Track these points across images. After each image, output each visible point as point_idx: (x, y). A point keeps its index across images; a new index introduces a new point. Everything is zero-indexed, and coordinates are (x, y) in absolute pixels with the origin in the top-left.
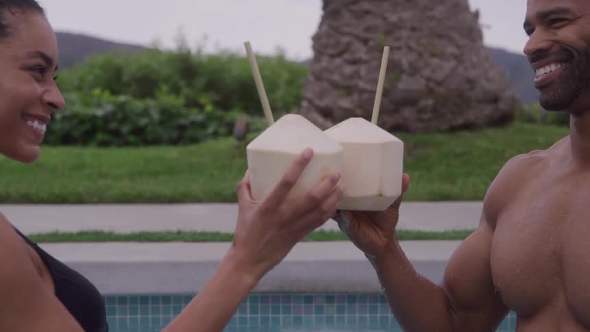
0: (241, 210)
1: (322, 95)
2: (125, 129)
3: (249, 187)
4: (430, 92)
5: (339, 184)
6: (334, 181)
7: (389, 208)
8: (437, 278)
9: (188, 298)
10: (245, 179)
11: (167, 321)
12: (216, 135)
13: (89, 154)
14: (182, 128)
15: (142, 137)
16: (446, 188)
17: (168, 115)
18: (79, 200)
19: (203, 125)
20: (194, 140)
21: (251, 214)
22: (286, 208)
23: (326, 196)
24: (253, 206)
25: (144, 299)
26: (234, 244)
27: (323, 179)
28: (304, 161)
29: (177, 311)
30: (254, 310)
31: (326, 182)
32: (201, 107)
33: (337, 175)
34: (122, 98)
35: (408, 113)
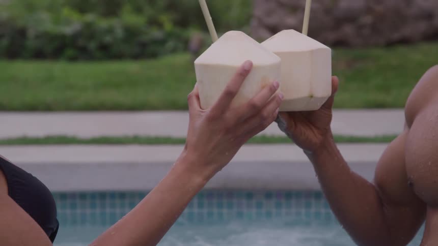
0: (192, 118)
1: (269, 13)
2: (92, 45)
3: (198, 97)
4: (369, 10)
5: (278, 92)
6: (273, 89)
7: (321, 108)
8: (369, 177)
9: (141, 195)
10: (194, 91)
11: (123, 214)
12: (174, 51)
13: (59, 68)
14: (144, 45)
15: (107, 52)
16: (381, 97)
17: (131, 33)
18: (47, 108)
19: (162, 42)
20: (154, 56)
21: (200, 122)
22: (230, 116)
23: (265, 104)
24: (202, 114)
25: (102, 196)
26: (186, 148)
27: (263, 87)
28: (245, 73)
29: (132, 205)
30: (201, 206)
31: (265, 92)
32: (160, 25)
33: (275, 85)
34: (90, 17)
35: (348, 30)
